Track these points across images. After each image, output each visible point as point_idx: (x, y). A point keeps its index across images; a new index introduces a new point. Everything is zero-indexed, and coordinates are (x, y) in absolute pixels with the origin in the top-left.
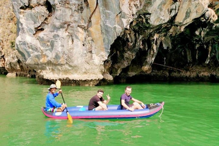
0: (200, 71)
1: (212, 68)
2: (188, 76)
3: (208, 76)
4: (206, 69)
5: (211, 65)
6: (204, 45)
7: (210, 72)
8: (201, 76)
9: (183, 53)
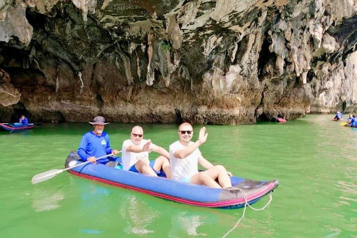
0: (157, 102)
1: (177, 97)
2: (129, 113)
3: (170, 113)
4: (167, 100)
5: (176, 91)
6: (141, 45)
7: (174, 106)
8: (158, 112)
9: (117, 64)
